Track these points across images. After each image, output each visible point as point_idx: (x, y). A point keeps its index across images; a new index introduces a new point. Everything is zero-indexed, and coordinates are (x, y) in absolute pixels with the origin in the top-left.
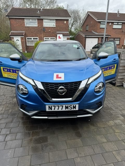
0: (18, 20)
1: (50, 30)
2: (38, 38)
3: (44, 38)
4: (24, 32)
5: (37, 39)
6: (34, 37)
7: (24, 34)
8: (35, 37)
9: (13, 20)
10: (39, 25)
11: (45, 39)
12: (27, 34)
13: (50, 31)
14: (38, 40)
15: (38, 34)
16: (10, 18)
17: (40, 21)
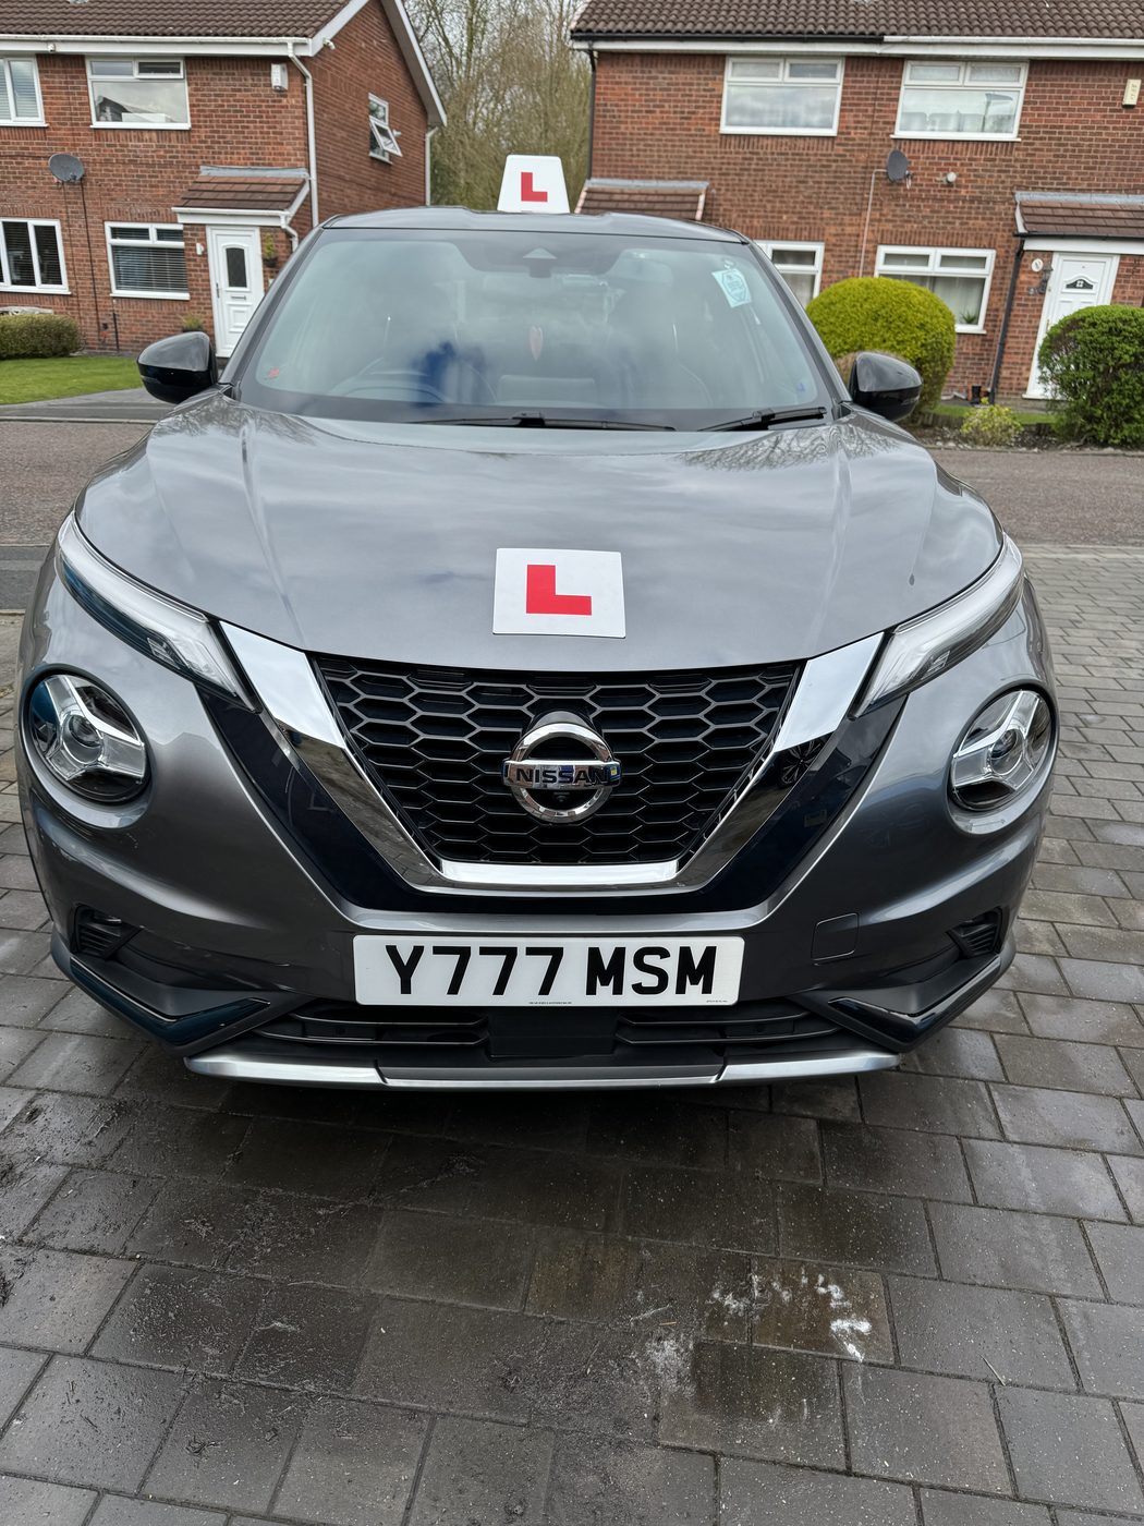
0: (662, 76)
1: (952, 177)
2: (819, 249)
3: (883, 250)
4: (702, 185)
5: (808, 257)
6: (785, 238)
7: (701, 206)
8: (798, 238)
9: (625, 77)
10: (850, 118)
11: (889, 258)
12: (727, 205)
13: (950, 184)
14: (816, 268)
15: (827, 214)
16: (601, 52)
17: (869, 80)
